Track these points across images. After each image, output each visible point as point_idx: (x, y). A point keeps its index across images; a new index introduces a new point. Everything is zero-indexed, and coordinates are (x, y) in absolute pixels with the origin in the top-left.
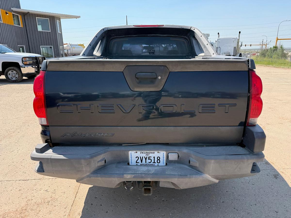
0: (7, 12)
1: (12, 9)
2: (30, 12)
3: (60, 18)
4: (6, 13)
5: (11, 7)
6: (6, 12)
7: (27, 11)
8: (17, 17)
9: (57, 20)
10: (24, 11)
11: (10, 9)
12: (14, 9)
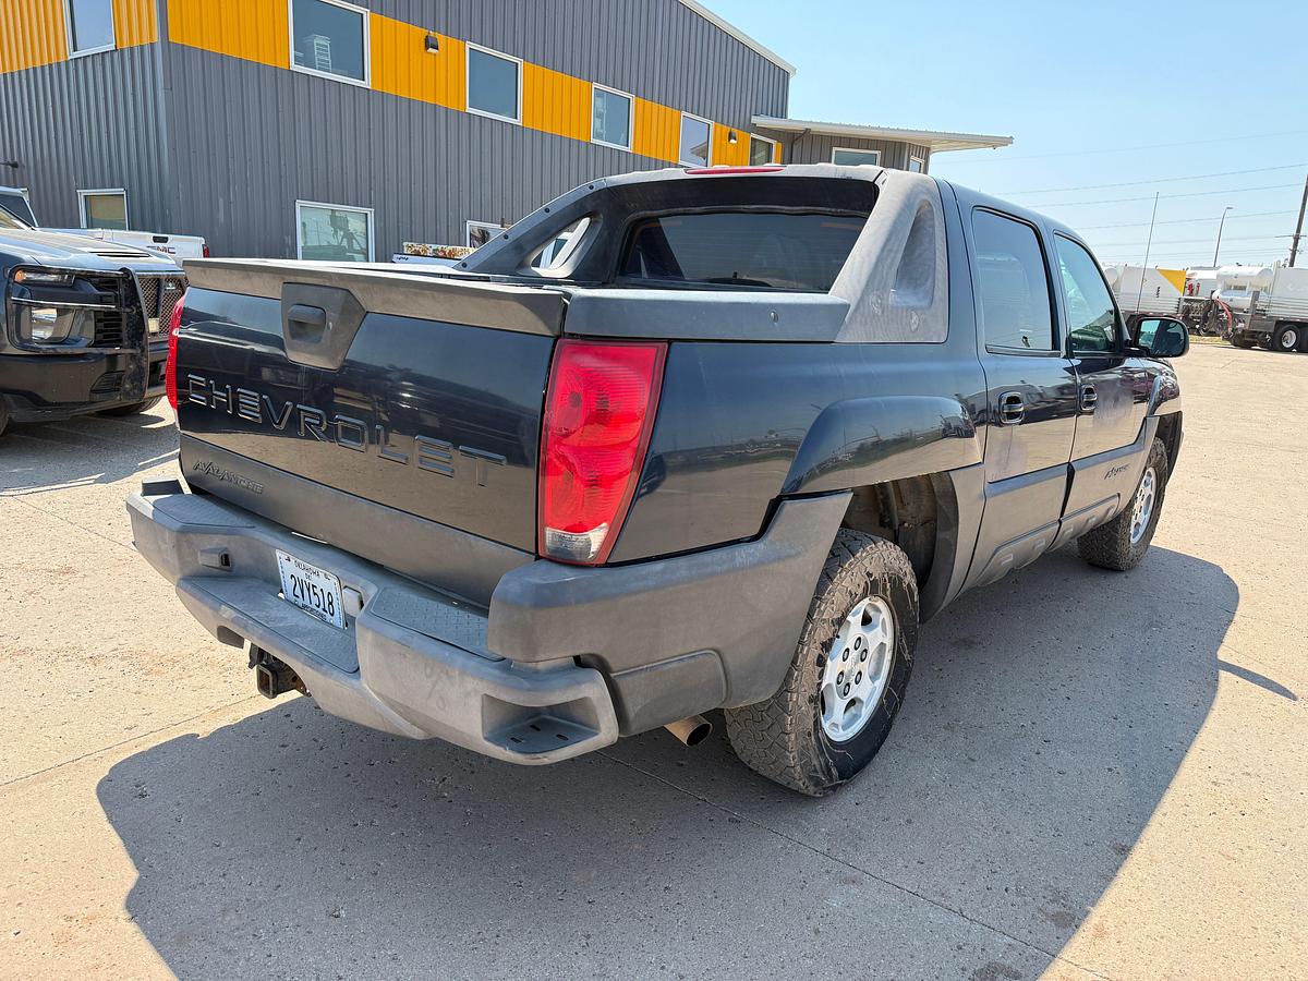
0: (735, 131)
1: (754, 120)
2: (814, 128)
3: (929, 149)
4: (731, 136)
5: (753, 113)
6: (730, 134)
7: (802, 127)
8: (765, 147)
9: (912, 157)
10: (795, 124)
11: (747, 122)
12: (762, 121)
